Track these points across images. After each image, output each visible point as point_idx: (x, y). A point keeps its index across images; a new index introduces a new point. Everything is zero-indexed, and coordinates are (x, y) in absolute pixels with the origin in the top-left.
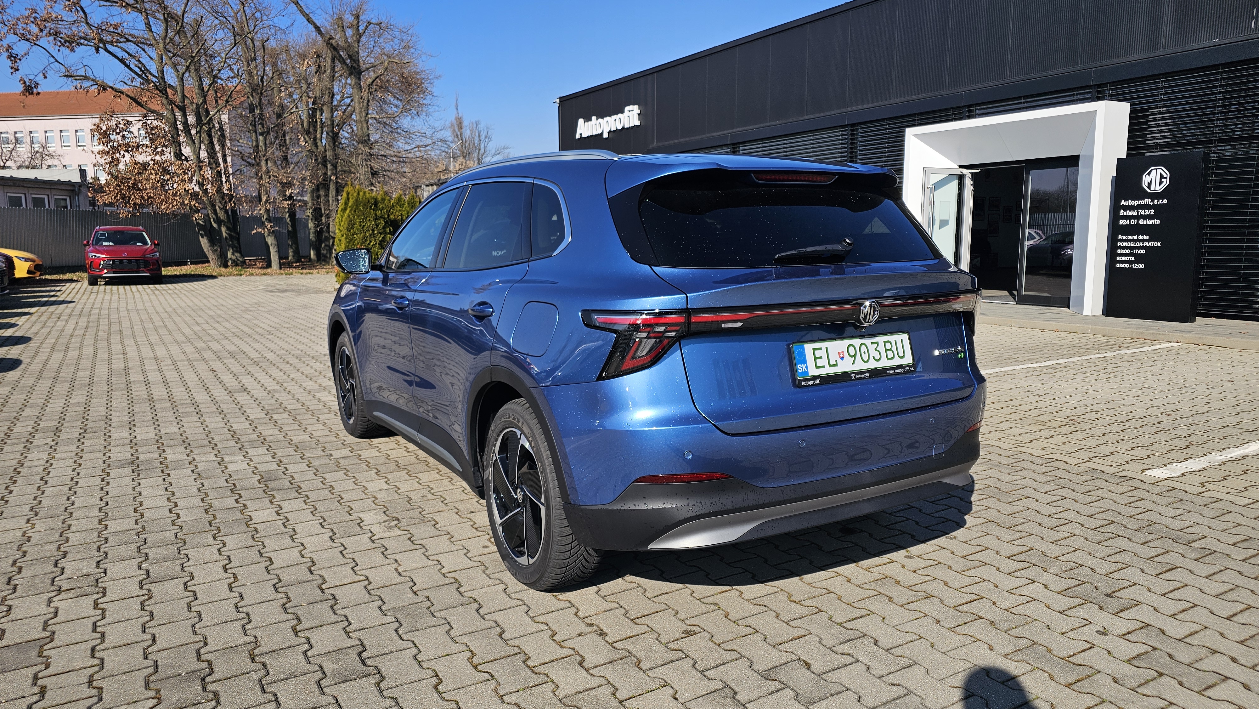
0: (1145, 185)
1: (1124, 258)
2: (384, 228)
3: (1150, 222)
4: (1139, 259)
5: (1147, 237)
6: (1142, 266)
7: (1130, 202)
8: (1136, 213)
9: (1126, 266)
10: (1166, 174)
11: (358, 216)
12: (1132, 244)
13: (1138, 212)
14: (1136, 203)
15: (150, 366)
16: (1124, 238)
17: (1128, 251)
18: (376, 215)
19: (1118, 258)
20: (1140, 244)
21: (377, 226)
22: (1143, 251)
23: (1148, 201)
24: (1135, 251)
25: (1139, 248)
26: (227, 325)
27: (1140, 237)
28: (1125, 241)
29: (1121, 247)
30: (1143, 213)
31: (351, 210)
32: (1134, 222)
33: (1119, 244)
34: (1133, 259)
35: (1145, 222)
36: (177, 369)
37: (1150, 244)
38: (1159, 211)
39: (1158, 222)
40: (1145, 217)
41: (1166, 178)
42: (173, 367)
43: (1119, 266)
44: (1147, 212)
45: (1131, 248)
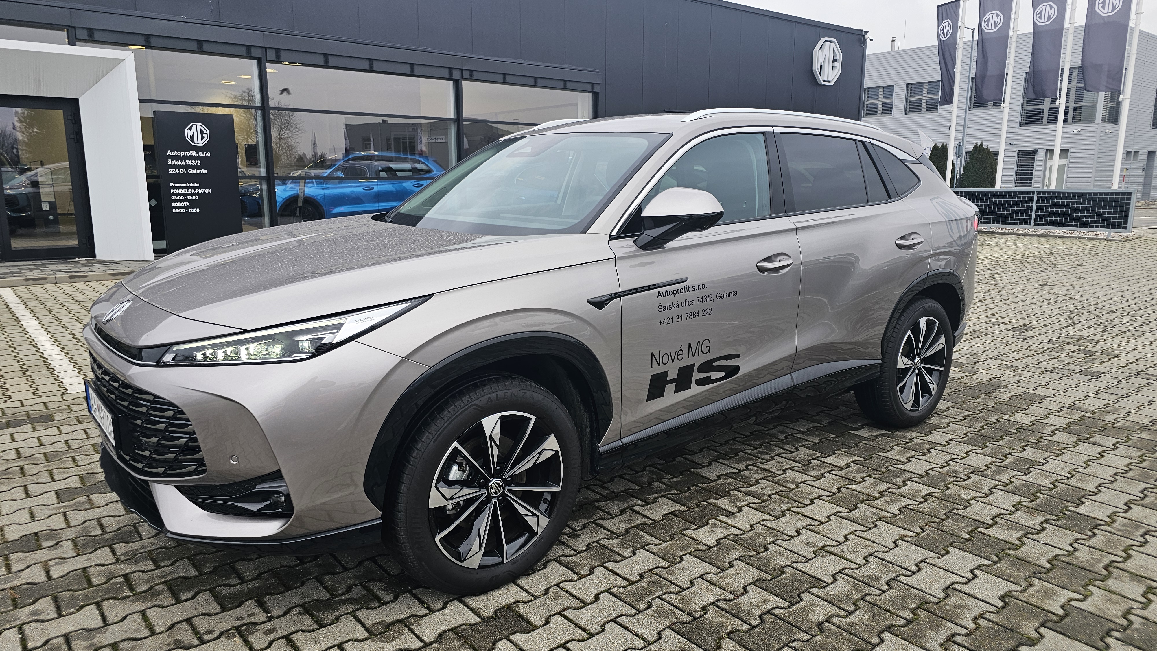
0: (188, 139)
1: (179, 204)
3: (198, 172)
4: (193, 204)
5: (198, 185)
6: (198, 210)
7: (176, 153)
8: (183, 163)
9: (183, 211)
10: (206, 130)
12: (184, 191)
14: (182, 154)
16: (176, 185)
17: (182, 198)
19: (173, 204)
20: (193, 191)
22: (196, 197)
23: (192, 153)
24: (189, 197)
25: (192, 194)
27: (191, 185)
28: (178, 189)
29: (174, 194)
30: (190, 163)
33: (172, 191)
34: (188, 204)
35: (194, 172)
37: (201, 191)
40: (193, 167)
41: (206, 134)
43: (169, 211)
44: (194, 163)
45: (185, 195)
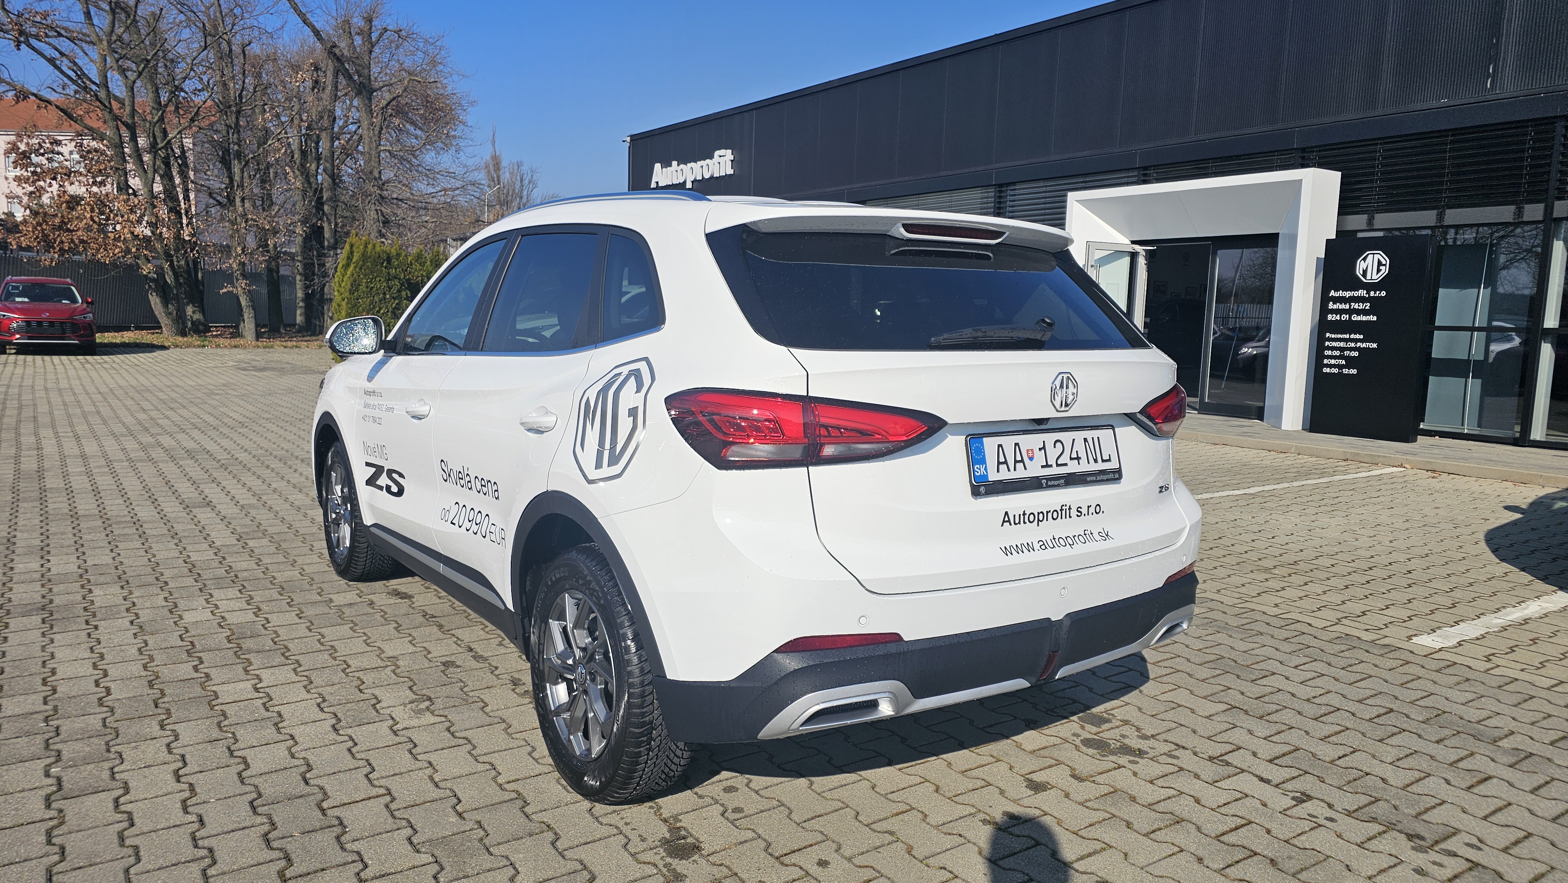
0: (1359, 273)
1: (1333, 362)
2: (399, 291)
3: (1365, 318)
4: (1351, 362)
5: (1362, 337)
6: (1354, 371)
7: (1341, 293)
8: (1347, 307)
9: (1336, 371)
10: (1386, 260)
11: (365, 276)
12: (1342, 344)
13: (1350, 306)
14: (1348, 294)
15: (75, 467)
16: (1333, 336)
17: (1337, 353)
18: (389, 274)
19: (1326, 361)
20: (1353, 345)
21: (390, 288)
22: (1355, 354)
23: (1362, 293)
24: (1346, 353)
25: (1351, 349)
26: (184, 412)
27: (1352, 336)
28: (1335, 341)
29: (1329, 348)
30: (1356, 306)
31: (355, 267)
32: (1345, 317)
33: (1327, 343)
34: (1344, 362)
35: (1359, 318)
36: (114, 473)
37: (1364, 345)
38: (1376, 305)
39: (1375, 318)
40: (1358, 312)
41: (1385, 265)
42: (107, 469)
43: (1326, 370)
44: (1361, 306)
45: (1342, 349)
